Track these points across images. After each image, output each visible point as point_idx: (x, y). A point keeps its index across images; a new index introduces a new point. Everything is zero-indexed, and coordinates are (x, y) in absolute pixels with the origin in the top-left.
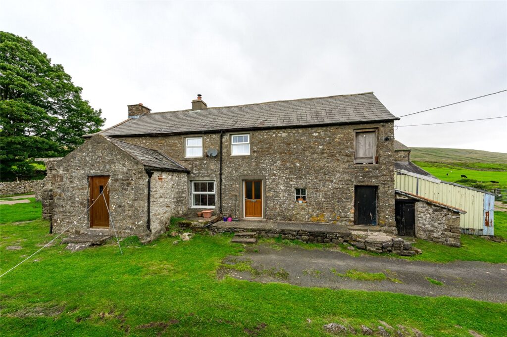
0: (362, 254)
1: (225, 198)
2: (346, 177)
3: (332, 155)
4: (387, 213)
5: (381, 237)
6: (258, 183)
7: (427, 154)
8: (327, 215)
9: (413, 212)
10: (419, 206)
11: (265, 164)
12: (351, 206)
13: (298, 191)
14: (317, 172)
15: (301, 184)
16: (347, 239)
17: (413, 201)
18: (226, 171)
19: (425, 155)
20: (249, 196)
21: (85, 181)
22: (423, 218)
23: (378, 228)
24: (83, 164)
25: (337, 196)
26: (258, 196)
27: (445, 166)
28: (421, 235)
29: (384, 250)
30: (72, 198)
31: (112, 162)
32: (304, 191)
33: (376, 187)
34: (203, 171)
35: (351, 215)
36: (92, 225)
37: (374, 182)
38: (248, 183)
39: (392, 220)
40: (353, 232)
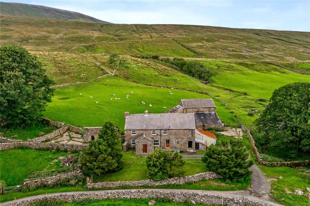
0: (189, 154)
1: (162, 144)
2: (187, 139)
3: (184, 135)
4: (194, 145)
5: (192, 151)
6: (169, 141)
7: (279, 39)
8: (183, 147)
9: (199, 145)
10: (200, 144)
11: (171, 136)
12: (188, 145)
13: (177, 142)
14: (181, 138)
15: (178, 141)
16: (187, 152)
17: (199, 143)
18: (162, 138)
19: (276, 41)
20: (167, 143)
21: (142, 145)
22: (200, 146)
23: (192, 149)
24: (142, 142)
25: (185, 143)
26: (169, 143)
27: (275, 70)
28: (200, 149)
29: (192, 153)
30: (139, 148)
31: (147, 142)
32: (178, 142)
33: (192, 141)
34: (156, 138)
35: (188, 147)
36: (143, 152)
37: (192, 140)
38: (167, 141)
39: (195, 147)
40: (187, 150)
